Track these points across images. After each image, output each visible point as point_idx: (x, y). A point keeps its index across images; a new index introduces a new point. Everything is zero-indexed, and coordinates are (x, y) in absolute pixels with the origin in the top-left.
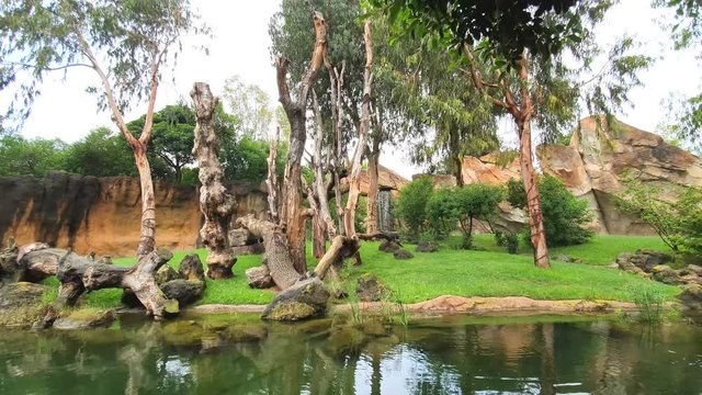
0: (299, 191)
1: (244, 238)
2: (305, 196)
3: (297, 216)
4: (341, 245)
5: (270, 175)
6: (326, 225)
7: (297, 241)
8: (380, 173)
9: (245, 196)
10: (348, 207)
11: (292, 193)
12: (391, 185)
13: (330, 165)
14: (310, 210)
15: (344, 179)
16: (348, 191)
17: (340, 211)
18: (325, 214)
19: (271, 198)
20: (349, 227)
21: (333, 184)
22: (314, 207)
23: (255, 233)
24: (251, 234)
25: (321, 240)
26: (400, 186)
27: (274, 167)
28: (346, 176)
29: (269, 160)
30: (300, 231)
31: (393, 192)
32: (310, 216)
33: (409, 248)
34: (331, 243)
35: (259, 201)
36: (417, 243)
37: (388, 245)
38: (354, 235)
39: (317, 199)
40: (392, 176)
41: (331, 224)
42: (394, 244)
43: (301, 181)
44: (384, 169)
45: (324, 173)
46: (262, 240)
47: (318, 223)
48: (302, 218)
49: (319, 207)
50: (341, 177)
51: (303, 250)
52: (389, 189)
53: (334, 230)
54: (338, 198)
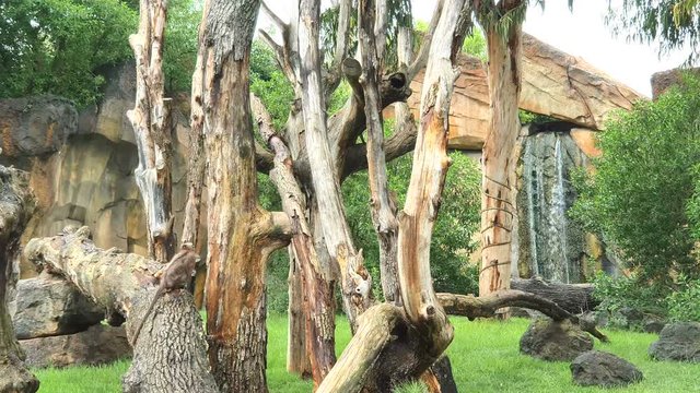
0: (244, 153)
1: (52, 309)
2: (265, 166)
3: (238, 239)
4: (383, 336)
5: (140, 94)
6: (334, 266)
7: (238, 322)
8: (529, 70)
9: (46, 155)
10: (410, 207)
11: (222, 159)
12: (571, 110)
13: (349, 62)
14: (281, 219)
15: (398, 105)
16: (410, 146)
17: (384, 218)
18: (332, 231)
19: (147, 175)
20: (413, 274)
21: (358, 124)
22: (292, 204)
23: (97, 294)
24: (77, 296)
25: (318, 314)
26: (606, 114)
27: (155, 67)
28: (402, 98)
29: (137, 41)
30: (248, 289)
31: (582, 137)
32: (281, 238)
33: (629, 344)
34: (353, 327)
35: (94, 171)
36: (656, 328)
37: (553, 335)
38: (429, 301)
39: (303, 176)
40: (575, 78)
41: (350, 265)
42: (575, 332)
43: (248, 117)
44: (543, 53)
45: (328, 87)
46: (118, 319)
47: (308, 263)
48: (255, 243)
49: (310, 203)
50: (386, 101)
51: (259, 351)
52: (562, 126)
53: (363, 286)
54: (376, 174)
